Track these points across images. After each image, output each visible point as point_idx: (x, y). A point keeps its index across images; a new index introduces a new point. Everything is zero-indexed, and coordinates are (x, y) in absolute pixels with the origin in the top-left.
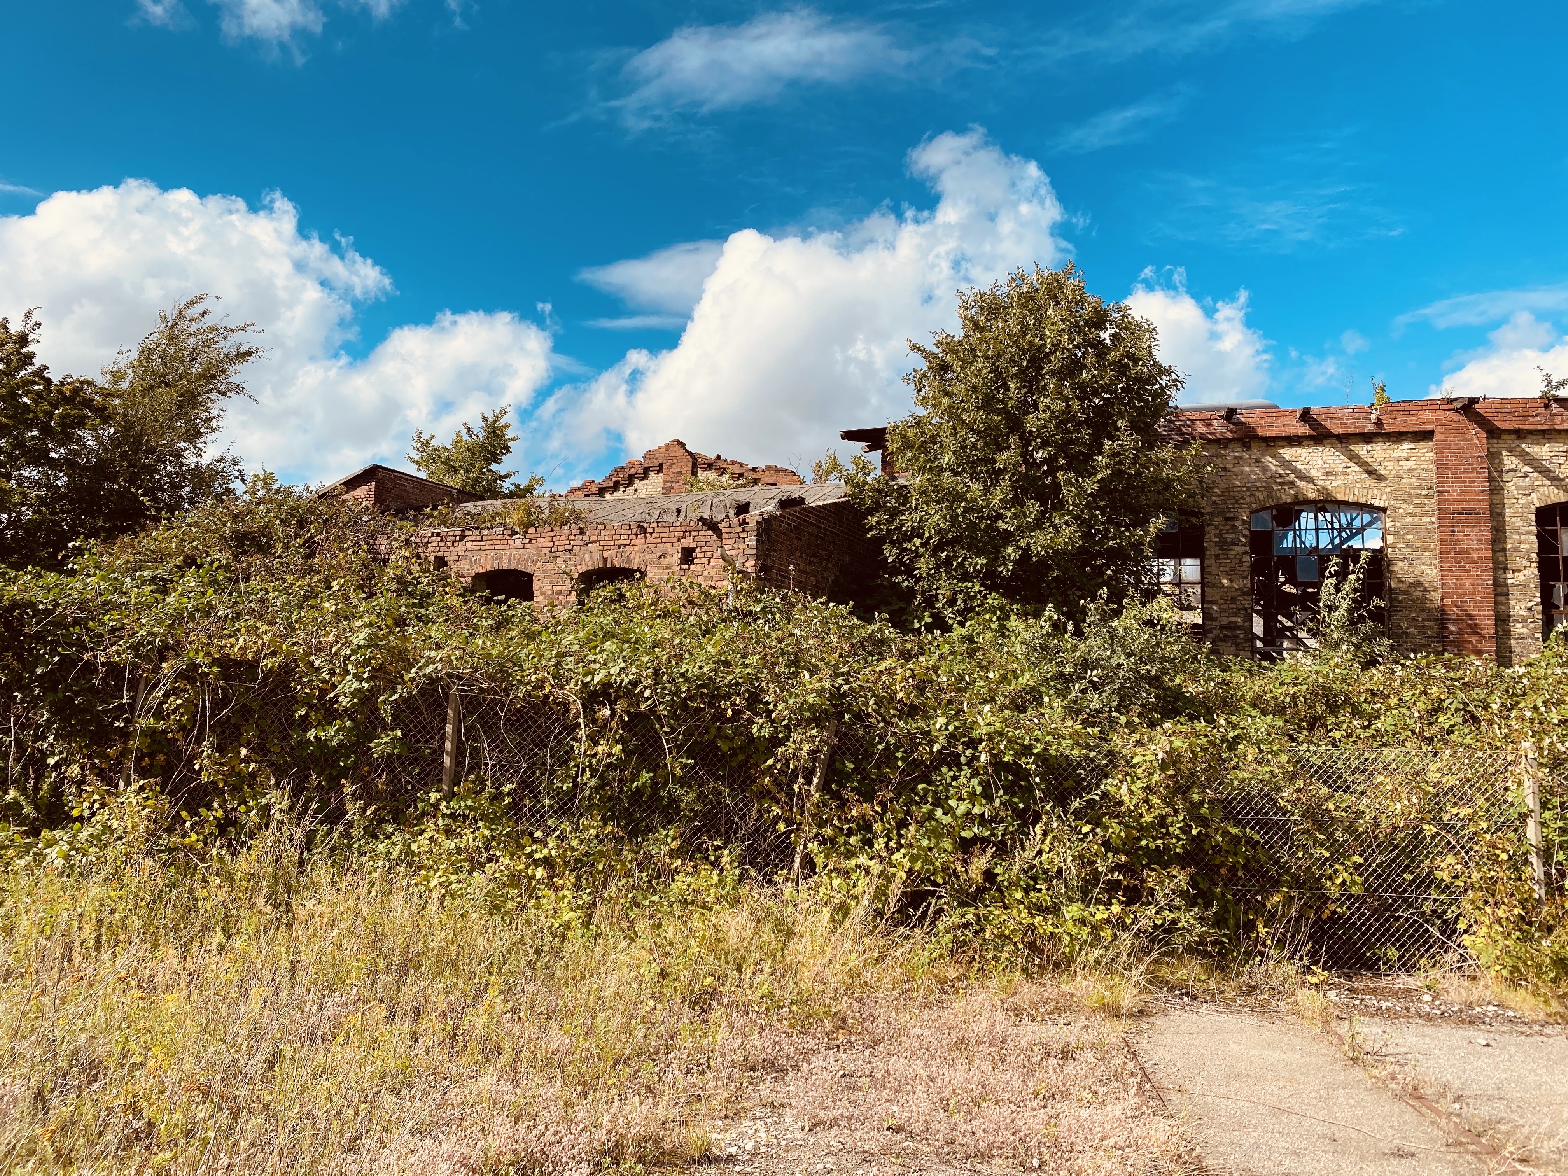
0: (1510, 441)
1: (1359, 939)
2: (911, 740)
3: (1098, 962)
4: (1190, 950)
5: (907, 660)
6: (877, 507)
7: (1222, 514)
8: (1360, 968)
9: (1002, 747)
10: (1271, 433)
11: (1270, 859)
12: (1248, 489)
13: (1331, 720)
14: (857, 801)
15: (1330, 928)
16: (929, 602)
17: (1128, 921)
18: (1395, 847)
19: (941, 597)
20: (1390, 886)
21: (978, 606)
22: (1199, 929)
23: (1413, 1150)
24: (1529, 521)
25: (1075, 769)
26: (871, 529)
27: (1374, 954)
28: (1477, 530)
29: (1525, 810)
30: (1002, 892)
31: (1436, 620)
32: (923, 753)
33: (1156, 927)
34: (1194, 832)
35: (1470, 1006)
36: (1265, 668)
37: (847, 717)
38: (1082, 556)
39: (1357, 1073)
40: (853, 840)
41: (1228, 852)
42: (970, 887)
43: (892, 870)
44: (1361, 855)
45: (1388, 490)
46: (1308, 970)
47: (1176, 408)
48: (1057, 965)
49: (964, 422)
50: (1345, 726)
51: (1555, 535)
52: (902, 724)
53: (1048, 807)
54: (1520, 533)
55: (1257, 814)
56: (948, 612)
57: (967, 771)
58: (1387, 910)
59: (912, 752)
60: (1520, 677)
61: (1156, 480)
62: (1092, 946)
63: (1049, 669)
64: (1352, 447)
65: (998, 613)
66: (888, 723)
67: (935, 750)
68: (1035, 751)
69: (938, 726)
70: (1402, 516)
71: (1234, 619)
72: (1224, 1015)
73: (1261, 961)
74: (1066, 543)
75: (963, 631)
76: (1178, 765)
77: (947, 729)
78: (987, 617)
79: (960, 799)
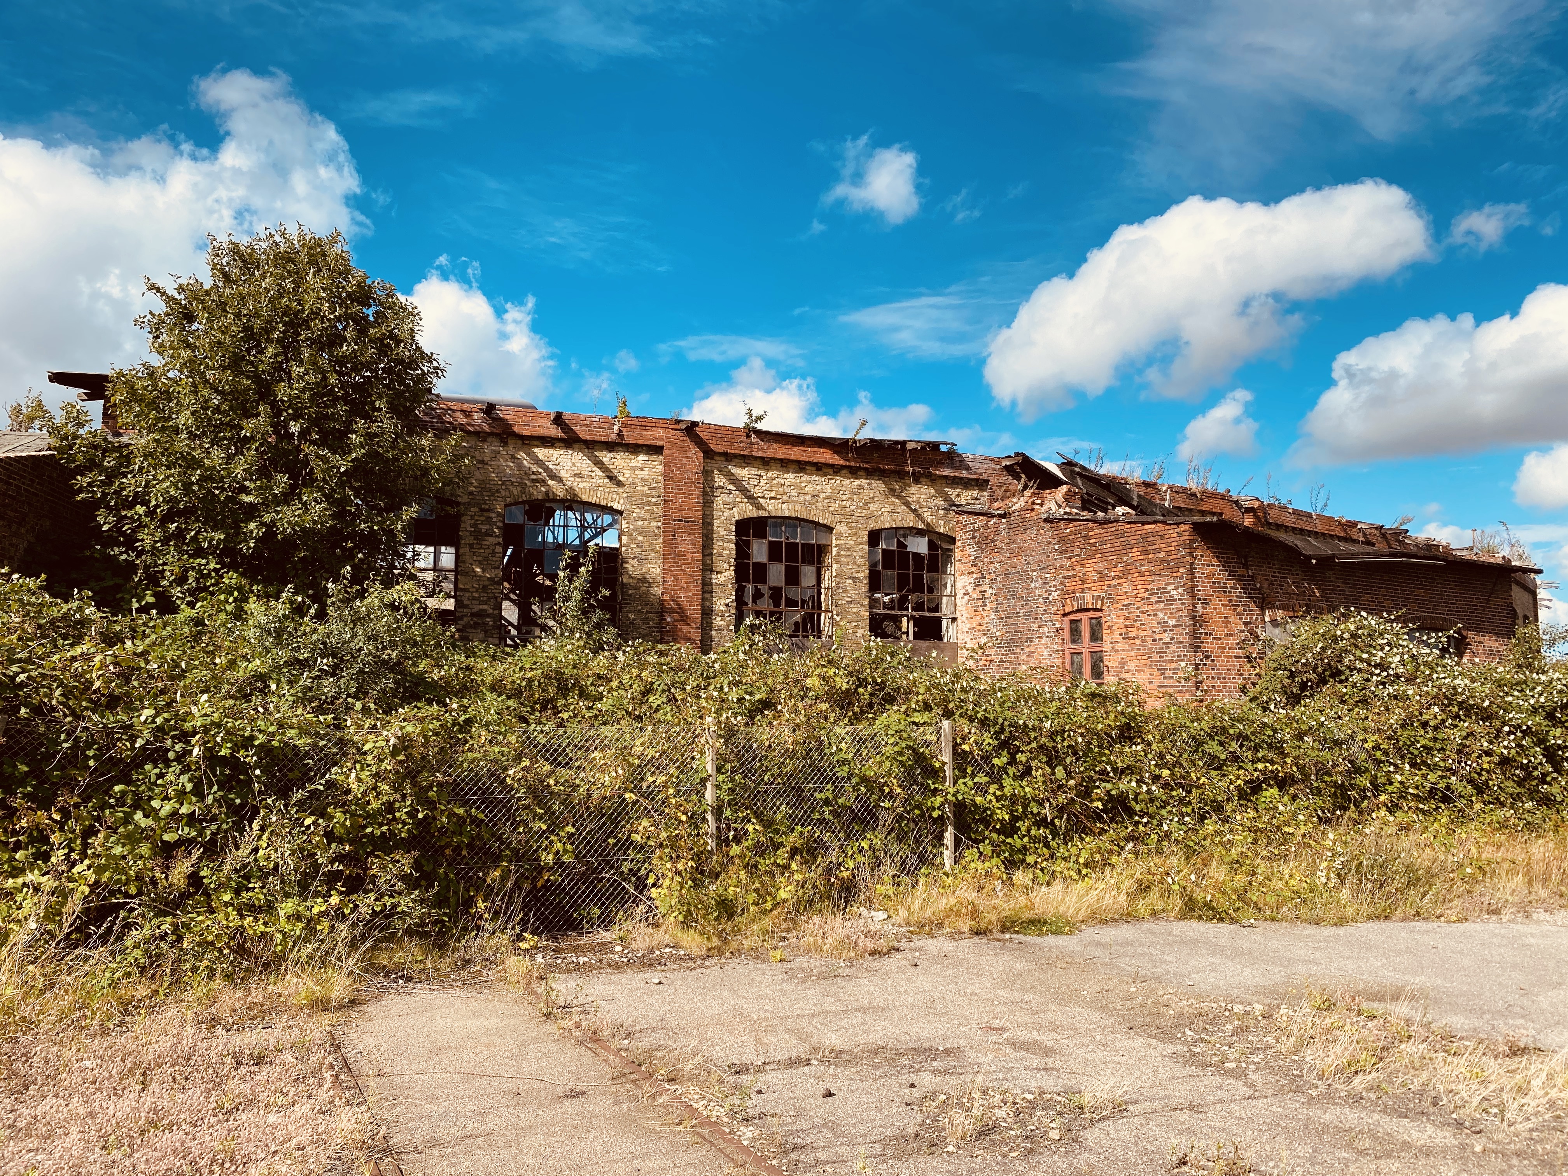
0: (720, 461)
1: (568, 902)
2: (107, 735)
3: (310, 957)
4: (410, 932)
5: (111, 645)
6: (92, 465)
7: (478, 505)
8: (567, 929)
9: (219, 739)
10: (526, 433)
11: (493, 835)
12: (504, 483)
13: (561, 702)
14: (30, 808)
15: (543, 896)
16: (153, 578)
17: (347, 911)
18: (604, 815)
19: (168, 574)
20: (596, 851)
21: (213, 585)
22: (420, 910)
23: (584, 1089)
24: (730, 531)
25: (302, 759)
26: (80, 490)
27: (580, 914)
28: (692, 536)
29: (705, 775)
30: (209, 896)
31: (657, 612)
32: (123, 748)
33: (375, 914)
34: (420, 816)
35: (652, 951)
36: (508, 654)
37: (23, 710)
38: (334, 536)
39: (551, 1027)
40: (20, 855)
41: (453, 833)
42: (170, 894)
43: (71, 885)
44: (573, 826)
45: (625, 495)
46: (519, 938)
47: (438, 396)
48: (266, 966)
49: (207, 381)
50: (572, 707)
51: (748, 544)
52: (96, 718)
53: (270, 801)
54: (723, 541)
55: (483, 793)
56: (176, 591)
57: (176, 768)
58: (593, 873)
59: (109, 750)
60: (713, 662)
61: (413, 465)
62: (307, 940)
63: (283, 655)
64: (597, 453)
65: (236, 594)
66: (77, 717)
67: (137, 745)
68: (256, 743)
69: (143, 718)
70: (635, 520)
71: (485, 607)
72: (436, 992)
73: (477, 935)
74: (315, 522)
75: (193, 613)
76: (410, 750)
77: (153, 722)
78: (222, 597)
79: (167, 798)
